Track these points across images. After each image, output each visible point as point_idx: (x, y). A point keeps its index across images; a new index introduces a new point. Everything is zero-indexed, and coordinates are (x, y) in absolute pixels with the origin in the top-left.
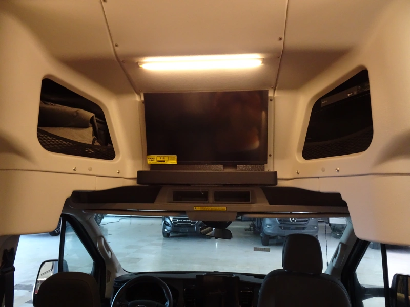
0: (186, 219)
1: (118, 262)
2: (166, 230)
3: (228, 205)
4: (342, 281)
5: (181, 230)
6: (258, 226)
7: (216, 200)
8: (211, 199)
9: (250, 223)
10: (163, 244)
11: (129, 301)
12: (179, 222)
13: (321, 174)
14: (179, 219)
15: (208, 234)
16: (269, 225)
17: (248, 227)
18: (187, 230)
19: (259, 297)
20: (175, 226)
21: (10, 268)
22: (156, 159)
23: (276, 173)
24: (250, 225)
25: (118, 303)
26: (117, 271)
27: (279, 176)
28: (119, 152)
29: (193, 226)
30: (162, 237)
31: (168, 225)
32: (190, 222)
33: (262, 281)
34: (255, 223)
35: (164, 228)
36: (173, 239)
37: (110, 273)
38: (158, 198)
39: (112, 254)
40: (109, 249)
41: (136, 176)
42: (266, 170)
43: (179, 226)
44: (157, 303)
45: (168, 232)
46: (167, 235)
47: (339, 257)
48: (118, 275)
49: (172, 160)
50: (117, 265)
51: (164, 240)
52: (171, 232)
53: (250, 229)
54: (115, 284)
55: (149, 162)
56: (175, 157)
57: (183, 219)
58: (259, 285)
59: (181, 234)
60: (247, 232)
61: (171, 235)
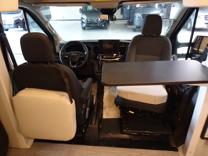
0: (93, 19)
1: (59, 36)
2: (83, 26)
4: (170, 39)
5: (91, 25)
6: (132, 21)
9: (127, 21)
10: (83, 33)
11: (68, 52)
12: (89, 21)
14: (89, 19)
16: (137, 21)
17: (126, 23)
18: (94, 25)
19: (129, 48)
20: (87, 23)
21: (3, 34)
24: (127, 22)
25: (63, 53)
26: (60, 40)
29: (97, 23)
30: (82, 30)
31: (84, 23)
32: (95, 21)
33: (130, 42)
34: (130, 21)
35: (82, 25)
36: (87, 30)
37: (56, 42)
39: (55, 32)
40: (53, 29)
43: (90, 23)
44: (81, 53)
45: (84, 27)
46: (84, 28)
47: (170, 28)
48: (61, 42)
50: (59, 38)
52: (86, 26)
53: (127, 24)
54: (60, 46)
57: (91, 19)
58: (129, 43)
59: (91, 28)
60: (126, 25)
61: (86, 28)
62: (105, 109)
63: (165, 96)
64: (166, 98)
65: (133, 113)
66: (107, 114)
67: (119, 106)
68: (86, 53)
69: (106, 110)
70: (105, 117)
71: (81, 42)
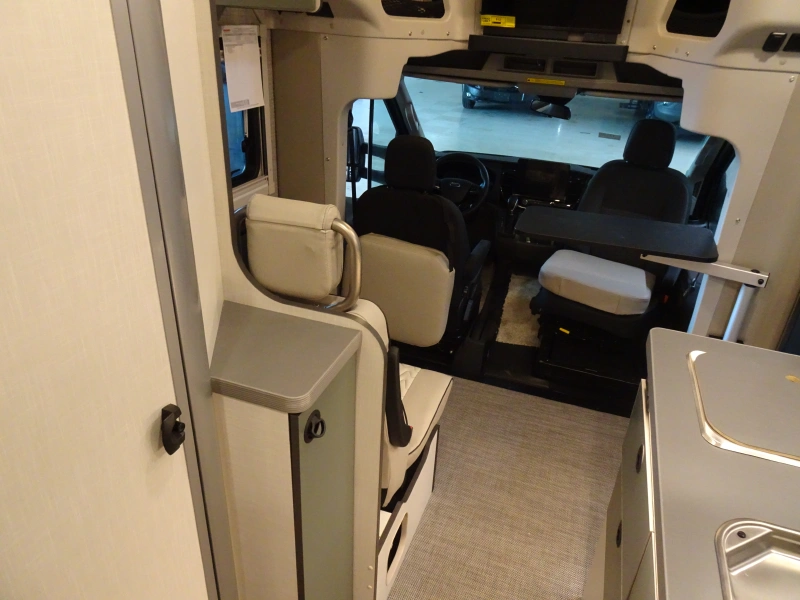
2: (468, 94)
3: (568, 79)
5: (497, 96)
7: (555, 71)
8: (549, 69)
10: (462, 120)
13: (673, 55)
15: (539, 110)
20: (484, 88)
22: (491, 20)
23: (627, 47)
27: (630, 50)
28: (449, 9)
29: (519, 92)
30: (461, 106)
31: (474, 86)
35: (466, 91)
36: (480, 112)
38: (487, 65)
41: (467, 38)
42: (618, 43)
44: (471, 183)
45: (472, 99)
46: (469, 104)
49: (508, 23)
51: (464, 111)
52: (479, 98)
55: (483, 23)
56: (514, 18)
59: (494, 104)
60: (623, 109)
61: (476, 104)
62: (505, 324)
63: (644, 301)
64: (647, 305)
65: (568, 332)
66: (508, 335)
67: (538, 316)
68: (483, 185)
69: (507, 327)
70: (500, 338)
71: (475, 156)
